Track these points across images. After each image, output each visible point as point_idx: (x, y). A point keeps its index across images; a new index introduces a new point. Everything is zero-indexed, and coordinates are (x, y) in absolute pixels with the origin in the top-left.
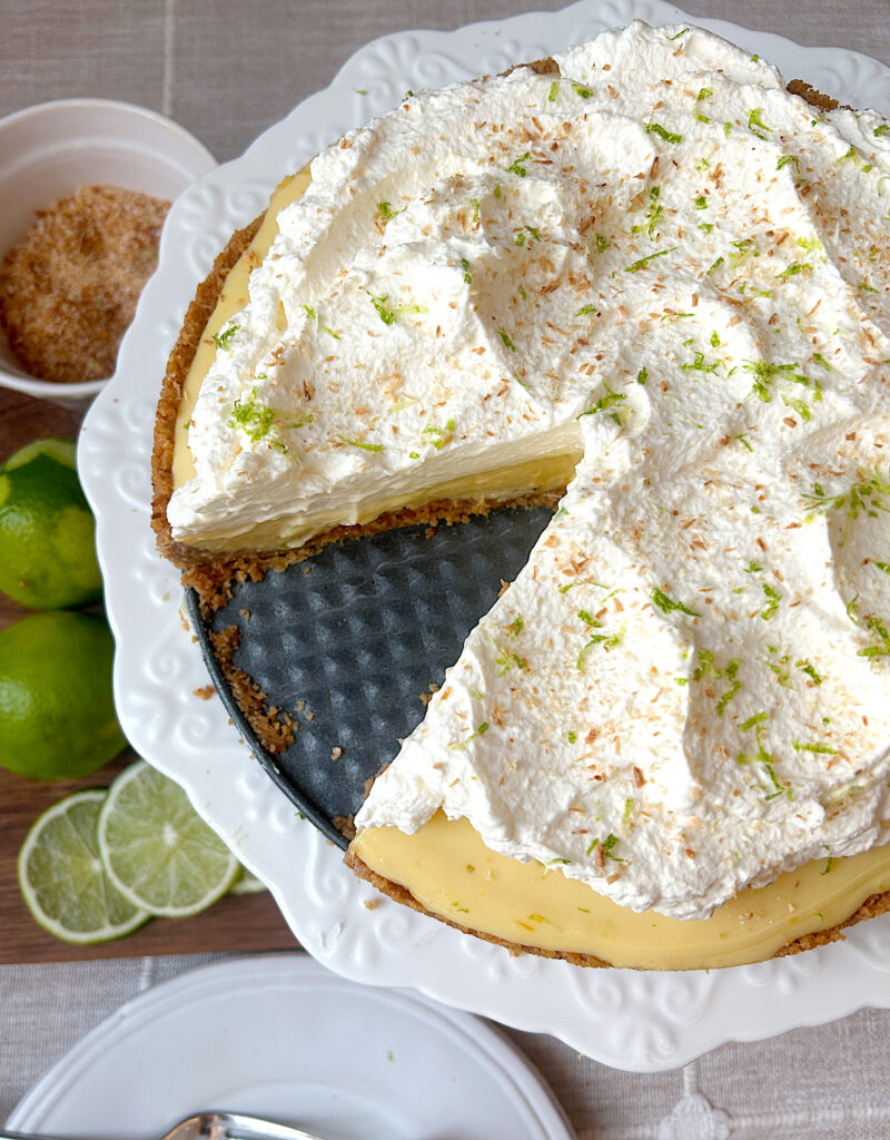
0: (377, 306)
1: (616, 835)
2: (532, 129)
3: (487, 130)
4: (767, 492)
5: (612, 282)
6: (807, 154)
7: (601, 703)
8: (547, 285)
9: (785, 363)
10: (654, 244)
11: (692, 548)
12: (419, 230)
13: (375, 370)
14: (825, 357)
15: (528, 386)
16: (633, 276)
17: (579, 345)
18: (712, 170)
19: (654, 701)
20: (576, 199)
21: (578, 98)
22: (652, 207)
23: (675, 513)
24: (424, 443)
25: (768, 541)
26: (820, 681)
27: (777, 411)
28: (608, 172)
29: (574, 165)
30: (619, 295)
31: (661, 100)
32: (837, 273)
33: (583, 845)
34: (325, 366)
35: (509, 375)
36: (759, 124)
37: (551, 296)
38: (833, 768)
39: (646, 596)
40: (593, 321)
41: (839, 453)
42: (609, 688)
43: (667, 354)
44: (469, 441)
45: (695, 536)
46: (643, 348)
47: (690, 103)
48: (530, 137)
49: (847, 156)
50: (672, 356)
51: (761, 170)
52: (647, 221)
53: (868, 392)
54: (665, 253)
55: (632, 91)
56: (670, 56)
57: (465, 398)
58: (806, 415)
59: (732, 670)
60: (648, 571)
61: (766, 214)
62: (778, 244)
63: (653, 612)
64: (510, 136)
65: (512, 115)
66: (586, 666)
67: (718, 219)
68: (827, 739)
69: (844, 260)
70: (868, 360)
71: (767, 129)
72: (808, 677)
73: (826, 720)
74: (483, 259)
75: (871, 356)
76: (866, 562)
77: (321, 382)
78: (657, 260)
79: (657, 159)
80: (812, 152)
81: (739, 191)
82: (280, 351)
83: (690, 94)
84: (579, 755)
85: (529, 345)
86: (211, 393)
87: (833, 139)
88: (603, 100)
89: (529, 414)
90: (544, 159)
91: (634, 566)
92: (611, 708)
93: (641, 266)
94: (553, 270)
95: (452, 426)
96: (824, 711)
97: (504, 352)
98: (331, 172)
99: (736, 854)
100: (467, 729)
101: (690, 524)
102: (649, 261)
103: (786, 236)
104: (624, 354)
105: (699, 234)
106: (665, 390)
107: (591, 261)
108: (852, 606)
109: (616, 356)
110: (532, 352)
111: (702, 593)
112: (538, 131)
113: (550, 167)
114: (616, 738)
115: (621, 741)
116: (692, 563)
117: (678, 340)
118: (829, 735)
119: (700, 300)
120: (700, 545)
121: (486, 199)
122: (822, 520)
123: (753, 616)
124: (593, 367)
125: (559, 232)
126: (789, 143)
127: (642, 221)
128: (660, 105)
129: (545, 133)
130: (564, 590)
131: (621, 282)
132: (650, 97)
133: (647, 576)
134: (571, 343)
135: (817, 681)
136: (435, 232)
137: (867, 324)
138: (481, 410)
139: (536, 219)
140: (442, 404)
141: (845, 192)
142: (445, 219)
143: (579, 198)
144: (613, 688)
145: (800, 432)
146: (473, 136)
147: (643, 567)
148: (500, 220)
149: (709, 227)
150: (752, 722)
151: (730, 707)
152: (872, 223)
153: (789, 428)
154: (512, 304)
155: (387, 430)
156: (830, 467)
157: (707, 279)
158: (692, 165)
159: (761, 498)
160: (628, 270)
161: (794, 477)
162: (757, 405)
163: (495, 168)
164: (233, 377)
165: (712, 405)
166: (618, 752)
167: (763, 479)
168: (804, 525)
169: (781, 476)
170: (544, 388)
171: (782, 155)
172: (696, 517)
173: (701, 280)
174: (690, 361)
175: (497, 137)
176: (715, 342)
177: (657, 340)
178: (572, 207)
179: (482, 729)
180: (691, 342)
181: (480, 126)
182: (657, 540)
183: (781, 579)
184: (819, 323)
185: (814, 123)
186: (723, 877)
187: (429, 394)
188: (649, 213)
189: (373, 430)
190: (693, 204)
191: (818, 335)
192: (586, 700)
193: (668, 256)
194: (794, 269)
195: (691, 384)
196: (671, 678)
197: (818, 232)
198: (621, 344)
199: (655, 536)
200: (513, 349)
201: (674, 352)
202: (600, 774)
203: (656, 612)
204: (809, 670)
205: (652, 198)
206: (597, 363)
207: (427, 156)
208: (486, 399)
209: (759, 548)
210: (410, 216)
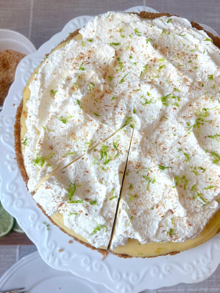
0: (61, 120)
1: (172, 228)
2: (81, 55)
3: (70, 60)
4: (176, 129)
5: (117, 88)
6: (153, 36)
7: (156, 197)
8: (101, 96)
9: (168, 94)
10: (123, 73)
11: (163, 150)
12: (63, 96)
13: (67, 135)
14: (177, 88)
15: (106, 124)
16: (122, 84)
17: (115, 108)
18: (131, 48)
19: (169, 193)
20: (100, 70)
21: (90, 43)
22: (119, 63)
23: (156, 143)
24: (86, 147)
25: (181, 142)
26: (205, 170)
27: (171, 107)
28: (105, 59)
29: (95, 61)
30: (120, 91)
31: (111, 35)
32: (172, 65)
33: (165, 234)
34: (53, 140)
35: (101, 123)
36: (138, 32)
37: (103, 98)
38: (216, 191)
39: (157, 168)
40: (116, 101)
41: (189, 111)
42: (157, 193)
43: (138, 102)
44: (97, 143)
45: (163, 147)
46: (131, 102)
47: (119, 34)
48: (81, 58)
49: (163, 32)
50: (139, 102)
51: (143, 44)
52: (119, 67)
53: (191, 94)
54: (127, 74)
55: (102, 35)
56: (108, 22)
57: (92, 133)
58: (178, 105)
59: (184, 177)
60: (155, 161)
61: (148, 55)
62: (154, 62)
63: (160, 171)
64: (76, 60)
65: (74, 53)
66: (149, 189)
67: (137, 60)
68: (212, 184)
69: (172, 60)
70: (188, 86)
71: (140, 33)
72: (202, 170)
73: (210, 179)
74: (82, 99)
75: (188, 84)
76: (206, 137)
77: (54, 144)
78: (126, 77)
79: (116, 51)
80: (154, 35)
81: (139, 51)
82: (40, 141)
83: (117, 31)
84: (156, 213)
85: (103, 113)
86: (27, 158)
87: (158, 29)
88: (96, 41)
89: (109, 130)
90: (87, 63)
91: (152, 161)
92: (159, 198)
93: (122, 81)
94: (101, 92)
95: (92, 141)
96: (209, 177)
97: (97, 118)
98: (35, 88)
99: (201, 220)
100: (128, 220)
101: (161, 144)
102: (124, 78)
103: (155, 59)
104: (128, 106)
105: (134, 66)
106: (141, 112)
107: (110, 85)
108: (207, 151)
109: (126, 107)
110: (104, 114)
111: (170, 161)
112: (83, 55)
113: (90, 64)
114: (163, 205)
115: (164, 205)
116: (165, 155)
117: (139, 97)
118: (212, 183)
119: (141, 85)
120: (165, 149)
121: (77, 81)
122: (192, 133)
123: (184, 161)
124: (121, 113)
125: (99, 81)
126: (147, 35)
127: (118, 68)
128: (111, 37)
129: (85, 55)
130: (138, 172)
131: (119, 87)
132: (108, 36)
133: (156, 162)
134: (113, 108)
135: (204, 170)
136: (68, 95)
137: (184, 76)
138: (97, 134)
139: (92, 80)
140: (87, 136)
141: (165, 42)
142: (69, 91)
143: (100, 69)
144: (158, 193)
145: (178, 110)
146: (67, 63)
147: (154, 161)
148: (83, 84)
149: (135, 63)
150: (193, 187)
151: (187, 187)
152: (175, 47)
153: (175, 110)
154: (94, 105)
155: (75, 147)
156: (188, 116)
157: (140, 79)
158: (125, 49)
159: (175, 131)
160: (120, 83)
161: (181, 122)
162: (165, 108)
163: (76, 70)
164: (31, 152)
165: (154, 112)
166: (165, 208)
167: (173, 126)
168: (188, 135)
169: (177, 123)
170: (110, 122)
171: (146, 39)
172: (161, 142)
173: (139, 79)
174: (144, 102)
175: (73, 61)
176: (148, 94)
177: (134, 99)
178: (99, 73)
179: (131, 218)
180: (142, 96)
181: (68, 60)
182: (155, 152)
183: (187, 150)
184: (172, 79)
185: (151, 27)
186: (200, 226)
187: (83, 134)
188: (119, 65)
189: (71, 148)
190: (129, 58)
191: (173, 83)
192: (152, 198)
193: (128, 75)
194: (161, 67)
195: (146, 108)
196: (171, 187)
197: (163, 56)
198: (125, 104)
199: (154, 151)
200: (99, 116)
201: (139, 101)
202: (162, 215)
203: (161, 171)
204: (202, 169)
205: (118, 61)
206: (122, 111)
207: (57, 74)
208: (97, 131)
209: (179, 144)
210: (60, 93)
